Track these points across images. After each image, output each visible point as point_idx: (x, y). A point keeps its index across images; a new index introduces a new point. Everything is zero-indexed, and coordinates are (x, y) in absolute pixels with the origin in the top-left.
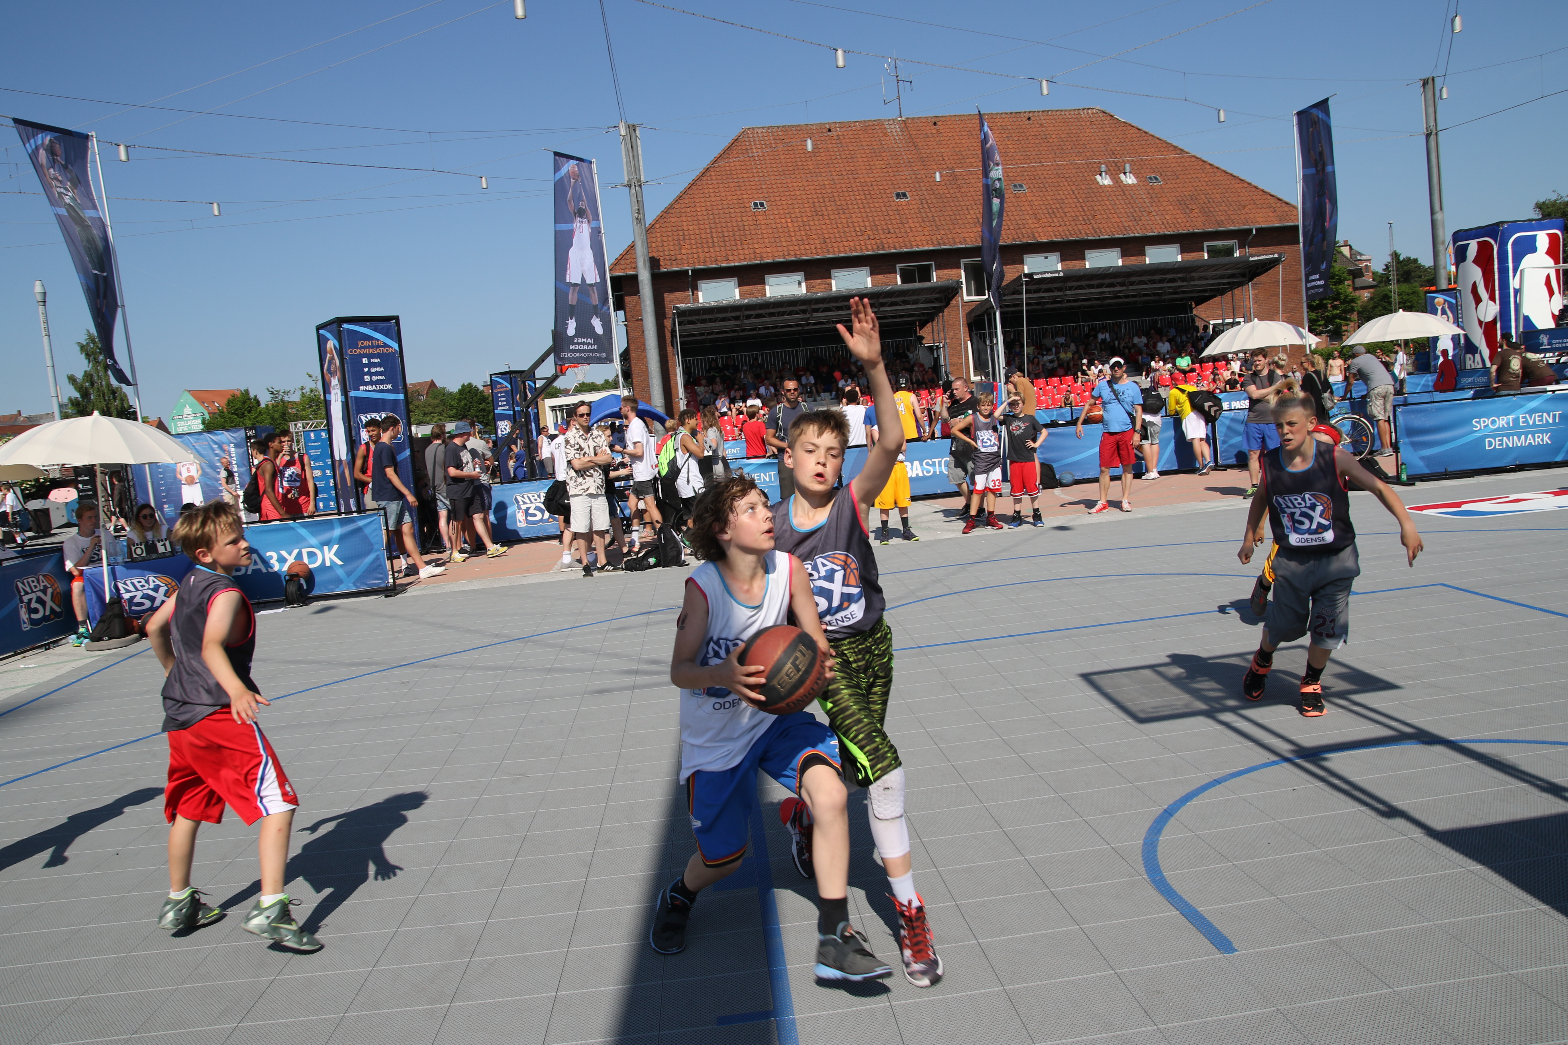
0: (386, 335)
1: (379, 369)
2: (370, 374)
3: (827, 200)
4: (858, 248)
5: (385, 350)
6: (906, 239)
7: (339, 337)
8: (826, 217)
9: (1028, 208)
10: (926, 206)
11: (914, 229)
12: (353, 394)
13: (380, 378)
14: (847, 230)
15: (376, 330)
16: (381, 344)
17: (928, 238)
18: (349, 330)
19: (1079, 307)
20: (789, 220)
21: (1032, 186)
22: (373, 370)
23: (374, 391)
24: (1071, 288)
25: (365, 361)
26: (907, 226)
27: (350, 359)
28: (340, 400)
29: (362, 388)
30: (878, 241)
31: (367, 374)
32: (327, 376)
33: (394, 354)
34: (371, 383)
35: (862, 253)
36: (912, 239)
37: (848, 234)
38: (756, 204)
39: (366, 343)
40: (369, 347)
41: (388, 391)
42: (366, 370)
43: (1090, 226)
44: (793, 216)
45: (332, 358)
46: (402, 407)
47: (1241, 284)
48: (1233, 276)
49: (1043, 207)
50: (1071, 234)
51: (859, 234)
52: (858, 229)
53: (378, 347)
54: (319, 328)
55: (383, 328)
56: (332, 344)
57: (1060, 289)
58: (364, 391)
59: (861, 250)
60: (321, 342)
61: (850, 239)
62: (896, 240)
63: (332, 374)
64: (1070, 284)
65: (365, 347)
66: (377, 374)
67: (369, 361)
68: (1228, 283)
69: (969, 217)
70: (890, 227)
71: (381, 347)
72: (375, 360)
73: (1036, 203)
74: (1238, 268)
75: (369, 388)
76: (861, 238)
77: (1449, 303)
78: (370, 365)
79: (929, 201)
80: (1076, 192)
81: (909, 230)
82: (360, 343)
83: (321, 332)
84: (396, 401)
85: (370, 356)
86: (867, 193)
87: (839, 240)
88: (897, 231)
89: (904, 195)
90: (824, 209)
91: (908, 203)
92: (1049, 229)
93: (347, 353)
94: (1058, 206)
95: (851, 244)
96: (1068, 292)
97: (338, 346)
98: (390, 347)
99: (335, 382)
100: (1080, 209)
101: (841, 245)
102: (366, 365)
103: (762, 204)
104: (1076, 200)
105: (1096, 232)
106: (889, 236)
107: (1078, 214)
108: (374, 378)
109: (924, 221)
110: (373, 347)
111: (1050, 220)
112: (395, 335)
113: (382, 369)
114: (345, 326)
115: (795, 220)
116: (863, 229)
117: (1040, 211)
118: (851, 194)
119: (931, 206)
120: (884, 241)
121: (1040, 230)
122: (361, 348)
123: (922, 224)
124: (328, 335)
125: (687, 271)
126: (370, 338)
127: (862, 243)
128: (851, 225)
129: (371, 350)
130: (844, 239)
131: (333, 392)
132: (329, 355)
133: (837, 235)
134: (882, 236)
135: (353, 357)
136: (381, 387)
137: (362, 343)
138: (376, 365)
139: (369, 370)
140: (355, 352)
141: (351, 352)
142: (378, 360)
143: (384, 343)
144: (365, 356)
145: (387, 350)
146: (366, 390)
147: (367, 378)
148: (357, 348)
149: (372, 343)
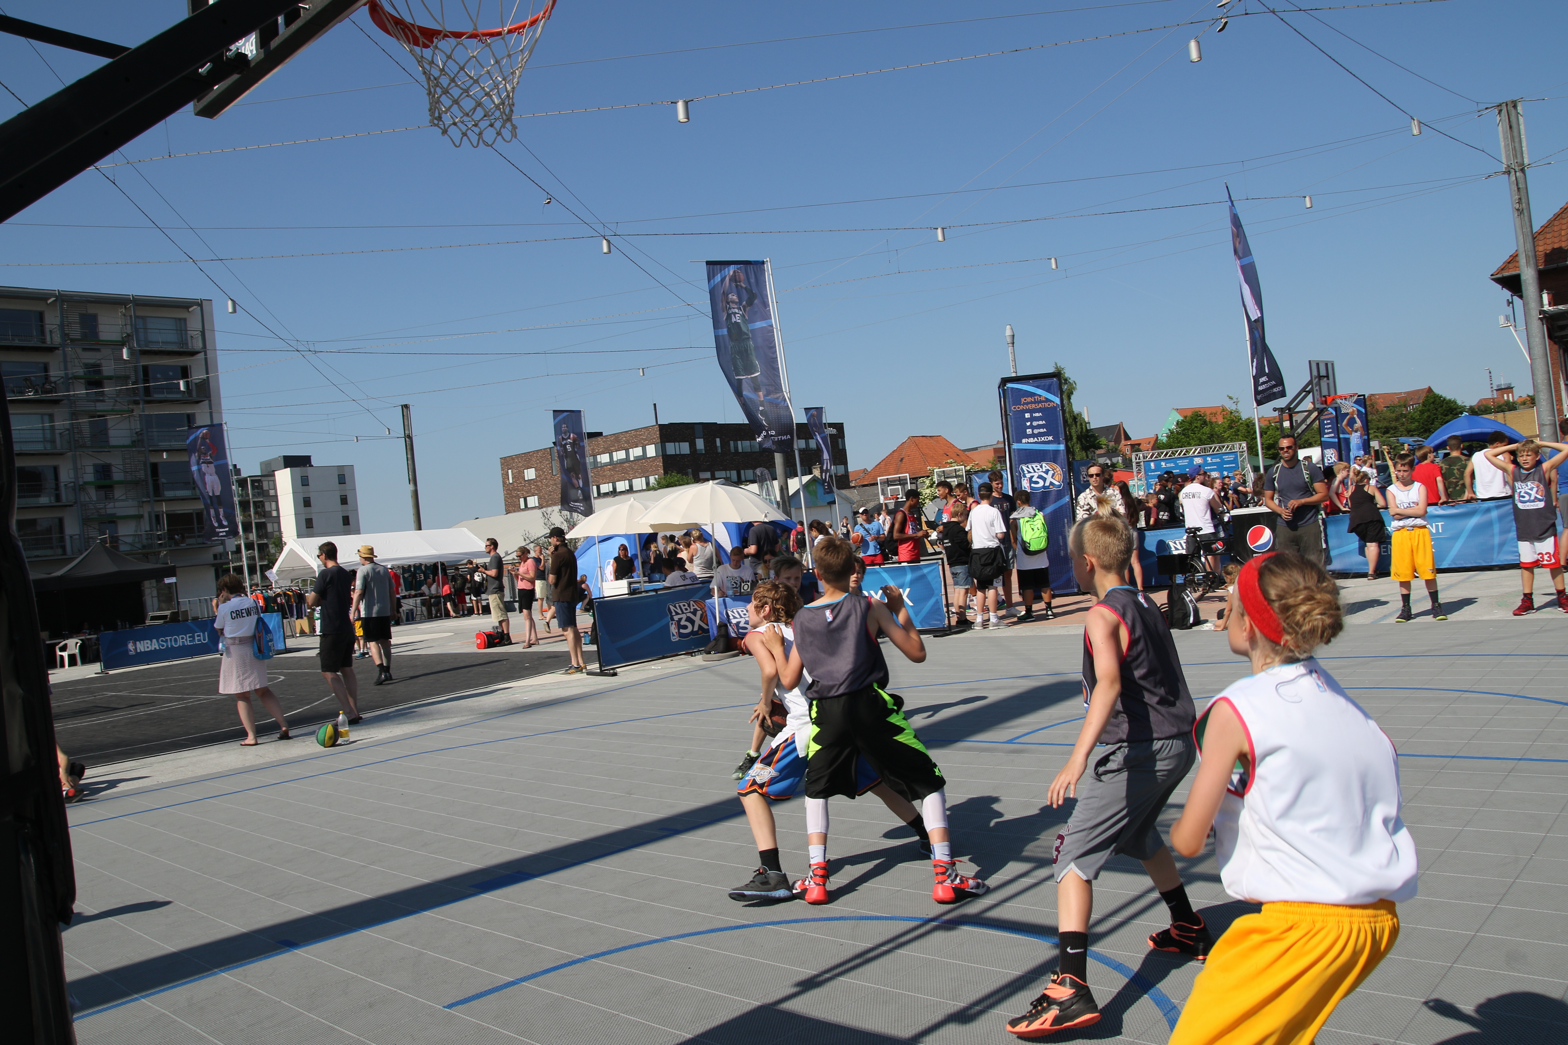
0: (1048, 390)
1: (1041, 423)
2: (1031, 427)
5: (1046, 405)
7: (1004, 395)
12: (1015, 446)
13: (1042, 430)
15: (1038, 387)
16: (1043, 399)
18: (1012, 388)
22: (1035, 423)
23: (1036, 443)
25: (1027, 415)
27: (1013, 414)
29: (1024, 441)
31: (1029, 427)
33: (1055, 408)
34: (1033, 435)
39: (1029, 399)
40: (1032, 403)
41: (1049, 442)
42: (1028, 424)
46: (1062, 457)
53: (1041, 402)
55: (1044, 386)
58: (1027, 444)
65: (1027, 404)
66: (1039, 427)
67: (1031, 415)
71: (1043, 402)
72: (1037, 415)
75: (1031, 440)
78: (1032, 419)
82: (1023, 400)
84: (1056, 452)
85: (1031, 411)
93: (1010, 410)
98: (1051, 401)
102: (1028, 420)
108: (1036, 431)
110: (1035, 402)
112: (1057, 390)
113: (1044, 422)
114: (1009, 385)
122: (1024, 404)
126: (1033, 394)
129: (1033, 406)
135: (1016, 413)
136: (1043, 439)
137: (1025, 400)
138: (1037, 419)
139: (1031, 424)
140: (1019, 408)
141: (1015, 408)
142: (1040, 414)
143: (1046, 398)
144: (1028, 411)
145: (1049, 405)
146: (1028, 443)
147: (1029, 431)
148: (1020, 405)
149: (1035, 399)
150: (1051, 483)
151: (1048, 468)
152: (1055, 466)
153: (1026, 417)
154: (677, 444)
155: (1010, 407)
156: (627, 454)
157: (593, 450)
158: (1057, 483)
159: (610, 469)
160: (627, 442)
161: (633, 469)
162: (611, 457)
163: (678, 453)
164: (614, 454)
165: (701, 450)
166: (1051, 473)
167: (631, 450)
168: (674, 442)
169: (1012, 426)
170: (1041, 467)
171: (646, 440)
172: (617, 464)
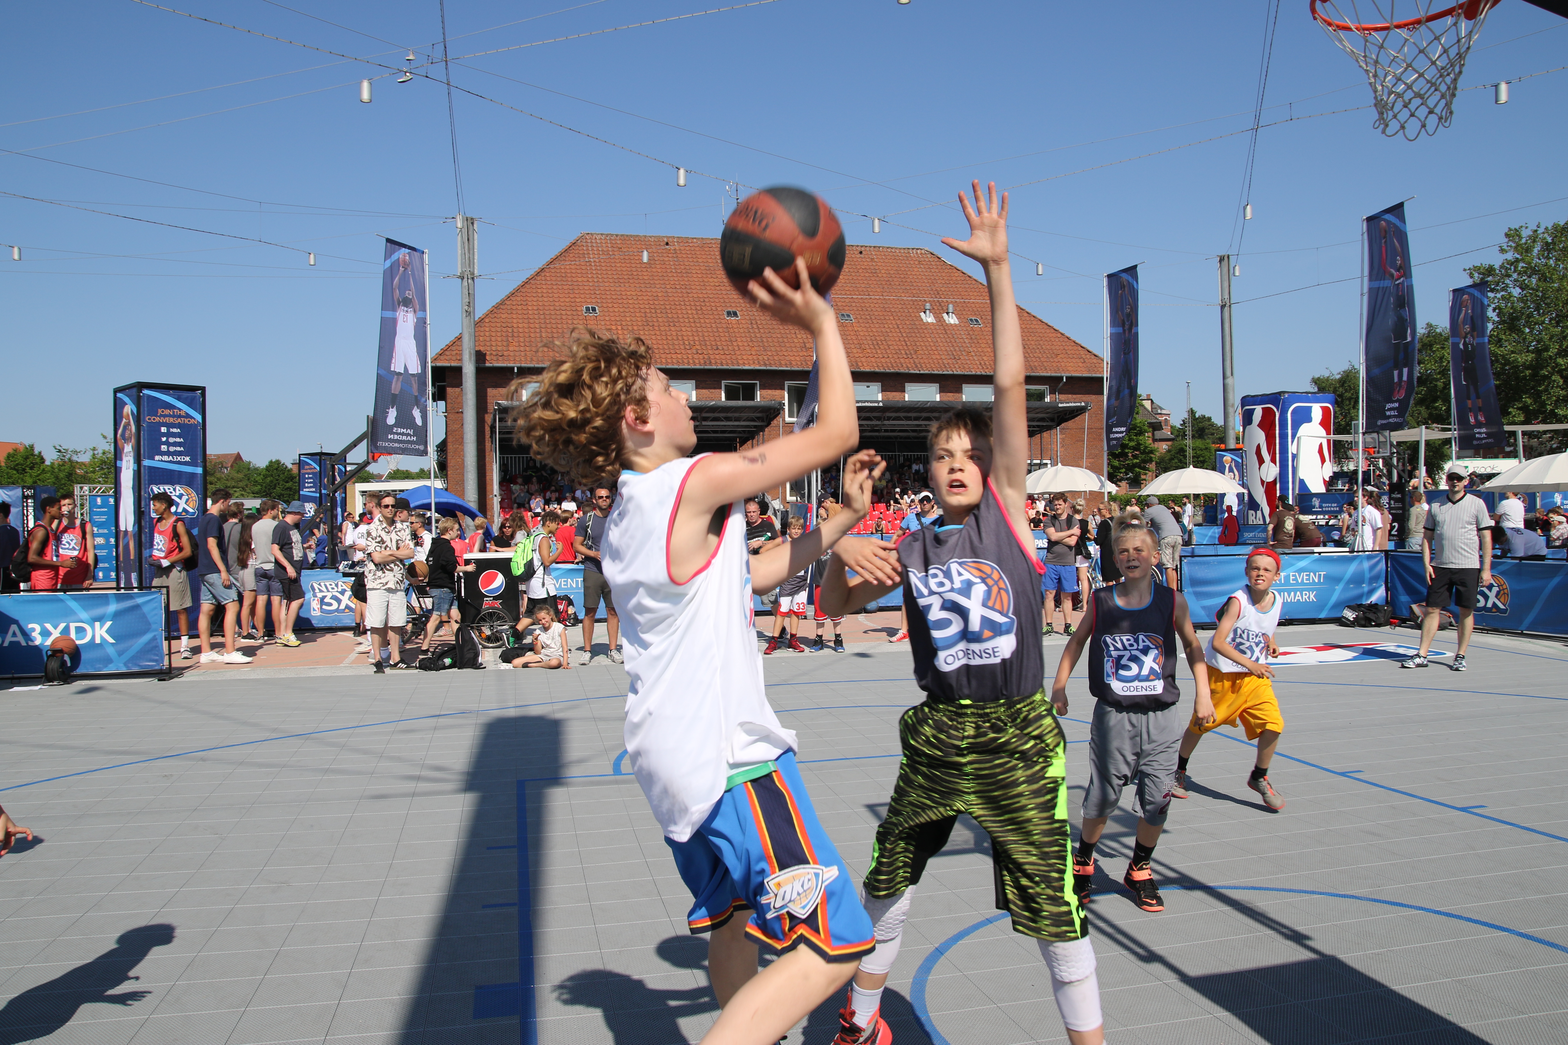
0: (190, 405)
2: (167, 443)
3: (658, 311)
4: (686, 361)
6: (734, 357)
7: (138, 402)
8: (657, 328)
9: (854, 338)
10: (755, 326)
11: (741, 348)
13: (178, 449)
14: (676, 342)
15: (179, 399)
16: (183, 413)
17: (755, 357)
18: (149, 396)
19: (896, 437)
20: (619, 328)
21: (859, 317)
23: (170, 462)
24: (889, 419)
25: (164, 430)
26: (735, 344)
27: (148, 426)
28: (131, 468)
29: (157, 458)
30: (706, 357)
32: (120, 442)
33: (196, 425)
35: (689, 367)
36: (739, 357)
37: (677, 347)
38: (588, 309)
40: (170, 416)
42: (164, 439)
43: (911, 361)
44: (624, 323)
45: (128, 424)
46: (199, 481)
47: (1049, 428)
48: (1042, 420)
49: (868, 338)
50: (893, 366)
51: (688, 347)
52: (687, 343)
54: (116, 391)
56: (129, 408)
57: (879, 419)
58: (159, 462)
59: (688, 363)
60: (118, 406)
61: (678, 352)
62: (723, 357)
63: (126, 440)
64: (888, 414)
66: (175, 444)
67: (168, 430)
68: (1038, 426)
69: (796, 341)
70: (719, 343)
71: (183, 417)
73: (862, 334)
74: (1048, 413)
75: (166, 458)
76: (689, 352)
77: (1236, 461)
78: (169, 434)
79: (759, 322)
80: (900, 327)
81: (736, 348)
83: (119, 395)
84: (193, 475)
85: (169, 426)
86: (699, 308)
87: (667, 351)
88: (725, 348)
89: (735, 314)
90: (655, 320)
91: (738, 322)
92: (873, 360)
93: (144, 420)
94: (882, 338)
95: (679, 356)
96: (886, 422)
97: (135, 412)
98: (192, 418)
99: (128, 448)
100: (903, 343)
101: (669, 356)
102: (164, 435)
103: (594, 309)
104: (899, 334)
105: (917, 366)
106: (716, 352)
107: (901, 347)
108: (172, 449)
109: (752, 341)
111: (874, 351)
112: (199, 406)
113: (182, 440)
114: (146, 392)
115: (625, 328)
116: (692, 343)
117: (865, 342)
118: (683, 307)
119: (760, 327)
120: (712, 357)
121: (863, 360)
123: (750, 344)
124: (126, 399)
125: (513, 368)
126: (171, 407)
127: (690, 356)
128: (680, 338)
130: (672, 351)
131: (125, 459)
132: (124, 420)
133: (666, 347)
134: (710, 352)
135: (150, 425)
136: (179, 458)
139: (167, 439)
142: (179, 430)
143: (187, 414)
146: (162, 461)
147: (164, 448)
150: (185, 510)
151: (182, 492)
152: (190, 490)
158: (191, 510)
166: (185, 498)
169: (144, 440)
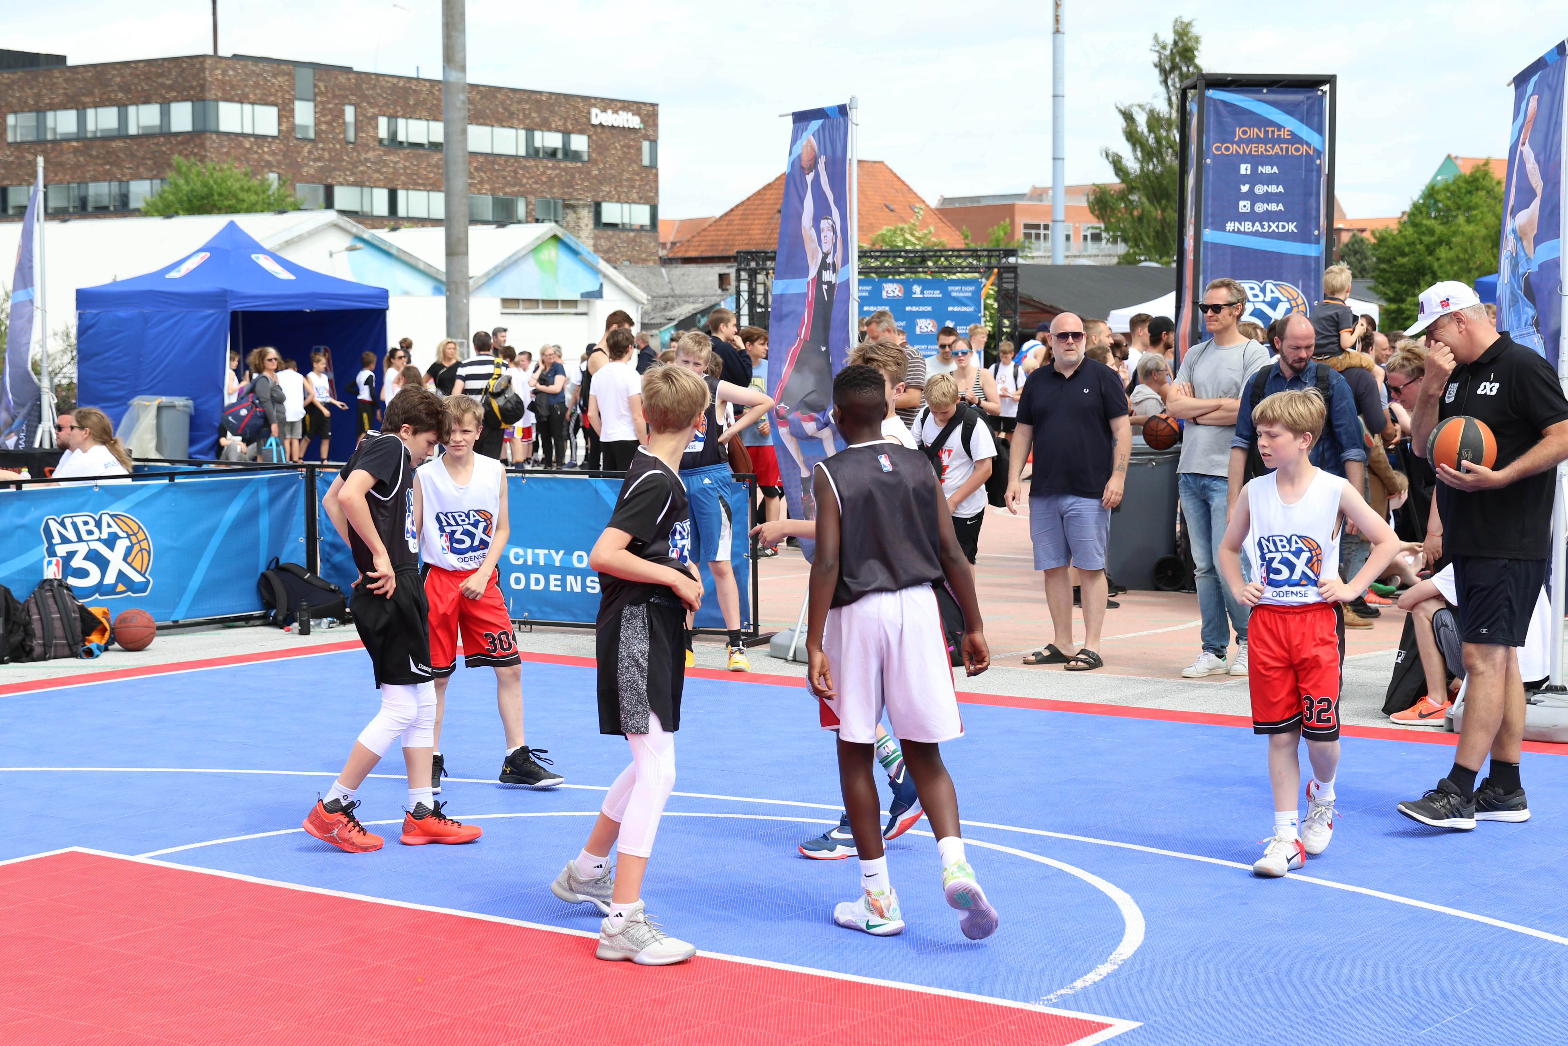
1: (1273, 189)
5: (1292, 150)
12: (1208, 235)
22: (1260, 189)
31: (1245, 197)
34: (1253, 217)
39: (1253, 132)
41: (1289, 236)
53: (1279, 141)
55: (1294, 104)
65: (1249, 141)
72: (1267, 170)
82: (1239, 132)
110: (1265, 141)
122: (1241, 141)
129: (1261, 148)
137: (1245, 132)
138: (1269, 180)
140: (1227, 149)
141: (1218, 149)
144: (1244, 158)
145: (1297, 150)
148: (1232, 143)
149: (1266, 132)
153: (1243, 172)
154: (247, 108)
155: (1209, 147)
156: (123, 119)
157: (38, 96)
159: (76, 150)
160: (125, 88)
161: (132, 156)
162: (82, 122)
163: (248, 130)
164: (90, 113)
165: (306, 128)
167: (132, 110)
168: (241, 102)
170: (1263, 290)
171: (171, 88)
172: (94, 139)
